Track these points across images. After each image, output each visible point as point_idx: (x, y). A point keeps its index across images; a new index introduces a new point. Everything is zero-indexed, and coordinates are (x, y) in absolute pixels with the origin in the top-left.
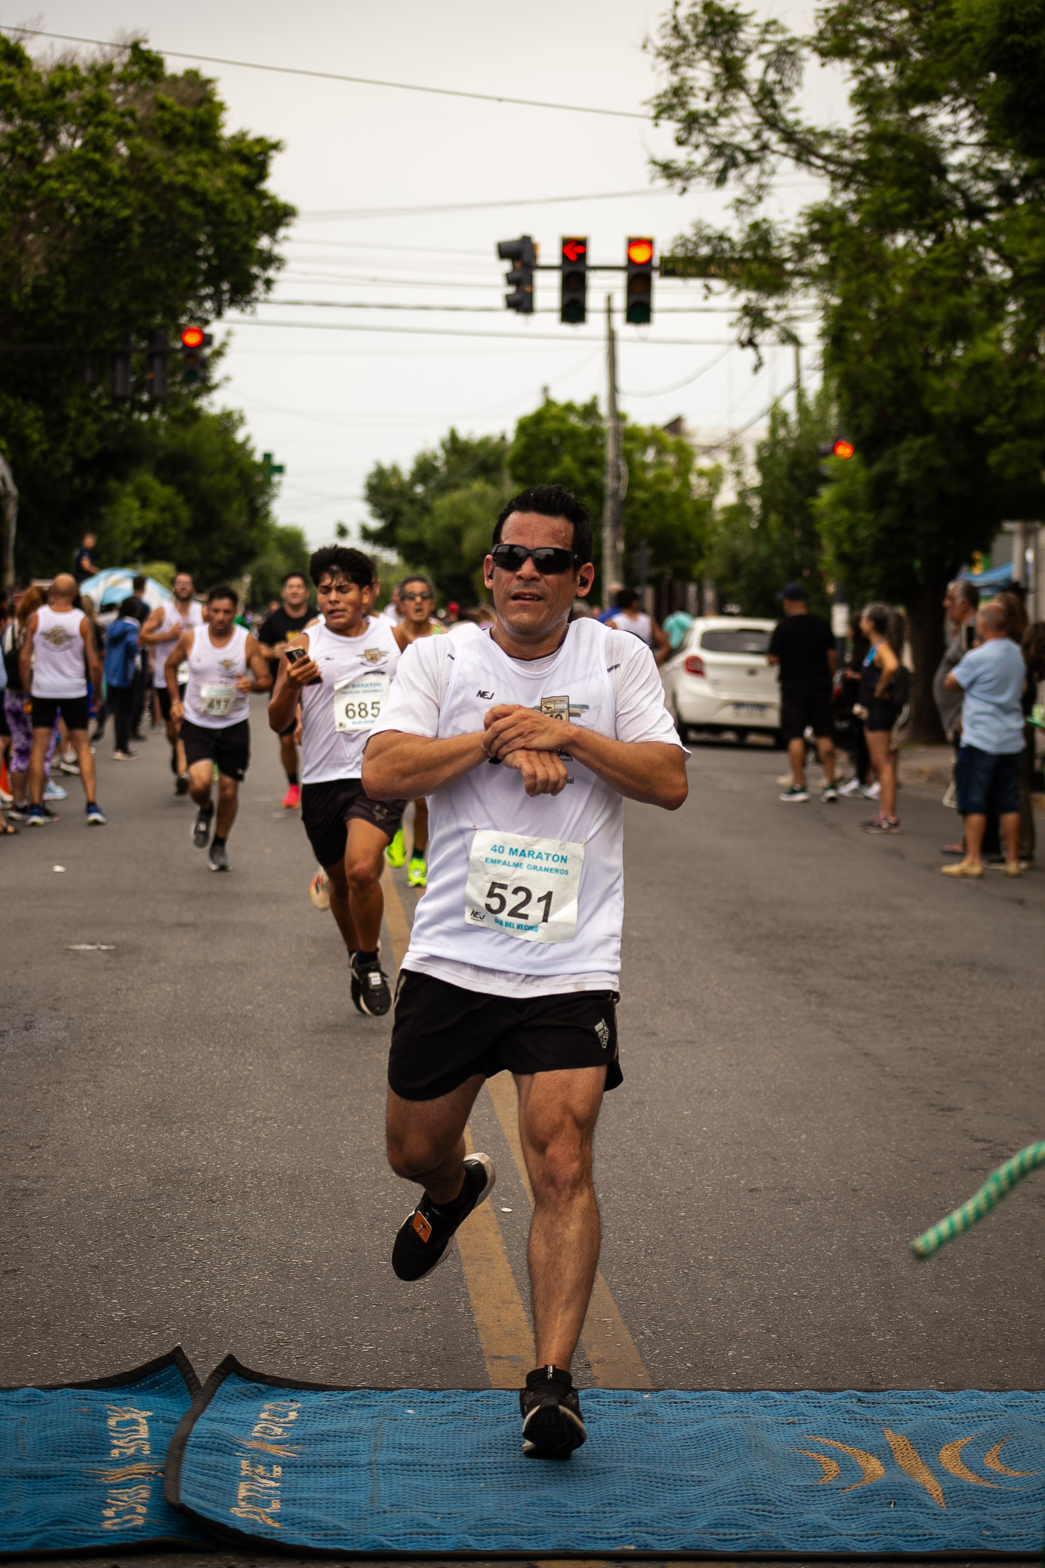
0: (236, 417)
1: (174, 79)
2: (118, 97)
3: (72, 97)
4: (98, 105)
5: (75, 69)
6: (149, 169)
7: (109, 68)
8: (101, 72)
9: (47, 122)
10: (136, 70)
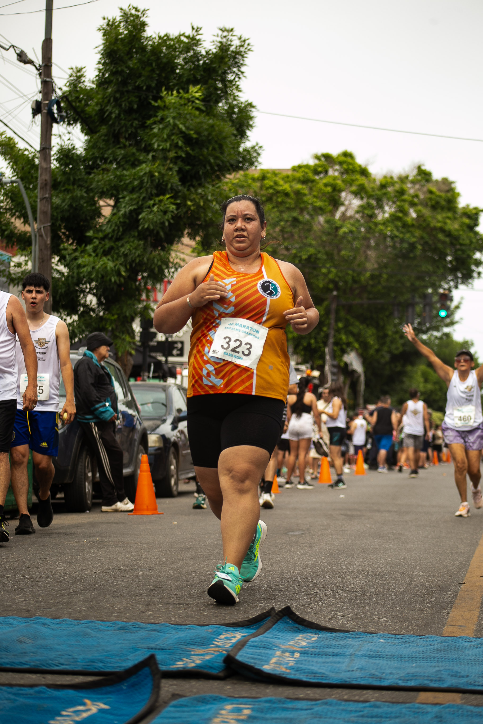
0: (470, 343)
1: (437, 181)
2: (411, 190)
3: (390, 189)
4: (402, 192)
5: (392, 178)
6: (425, 220)
7: (407, 177)
8: (403, 179)
9: (379, 200)
10: (419, 178)
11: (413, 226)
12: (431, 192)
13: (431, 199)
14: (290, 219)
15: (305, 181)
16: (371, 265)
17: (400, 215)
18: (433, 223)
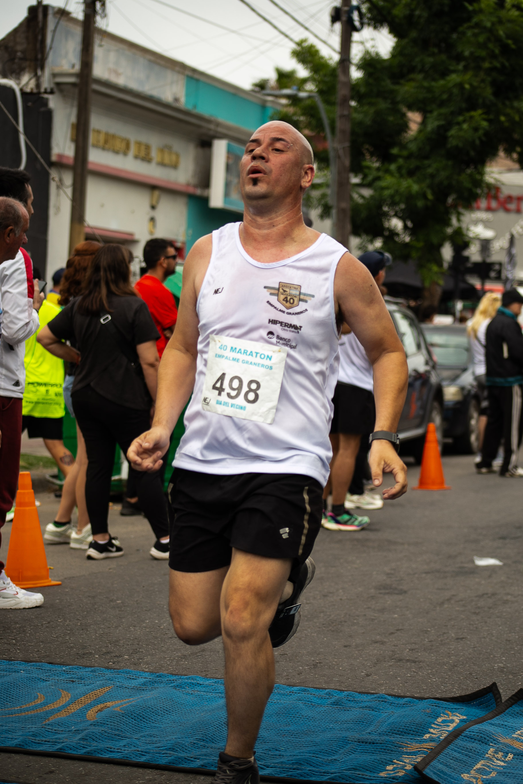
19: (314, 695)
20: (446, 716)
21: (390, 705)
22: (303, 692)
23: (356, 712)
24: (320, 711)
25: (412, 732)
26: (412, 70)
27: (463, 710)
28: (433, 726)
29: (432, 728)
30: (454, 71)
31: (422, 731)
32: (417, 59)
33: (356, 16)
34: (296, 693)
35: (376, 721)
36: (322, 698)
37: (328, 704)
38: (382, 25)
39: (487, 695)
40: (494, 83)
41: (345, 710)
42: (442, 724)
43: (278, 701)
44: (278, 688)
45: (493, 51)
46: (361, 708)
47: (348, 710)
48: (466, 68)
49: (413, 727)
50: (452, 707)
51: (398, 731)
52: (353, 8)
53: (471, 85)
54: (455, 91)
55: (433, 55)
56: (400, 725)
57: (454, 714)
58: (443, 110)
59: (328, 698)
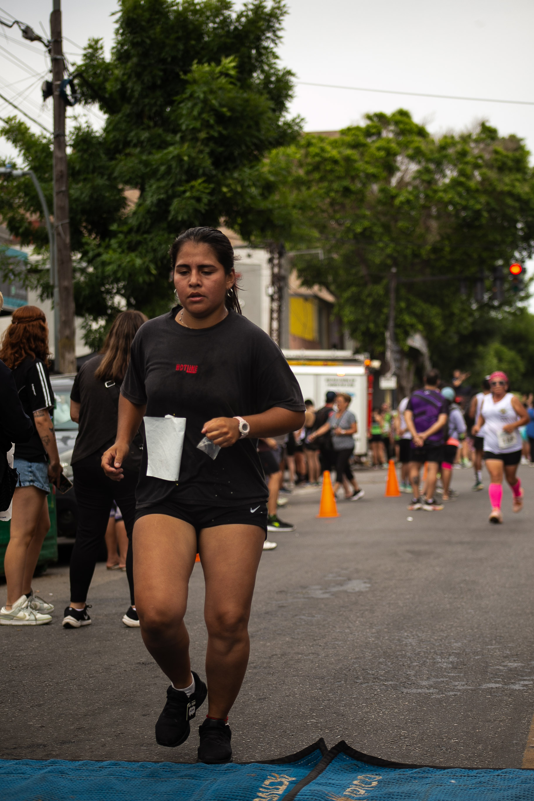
1: (503, 139)
2: (474, 149)
3: (451, 151)
4: (463, 154)
5: (452, 137)
6: (491, 184)
7: (469, 136)
8: (466, 138)
9: (439, 164)
10: (483, 136)
11: (477, 191)
12: (496, 152)
13: (496, 160)
14: (341, 189)
15: (356, 146)
16: (433, 238)
17: (462, 179)
18: (500, 187)
19: (127, 768)
20: (273, 778)
21: (211, 772)
22: (114, 767)
23: (175, 783)
24: (135, 784)
25: (239, 797)
26: (127, 144)
27: (291, 771)
28: (261, 789)
29: (260, 792)
30: (172, 144)
31: (250, 795)
32: (133, 134)
33: (68, 90)
34: (106, 768)
35: (199, 790)
36: (135, 771)
37: (143, 777)
38: (94, 101)
39: (314, 752)
40: (212, 154)
41: (162, 781)
42: (271, 787)
43: (88, 777)
44: (86, 765)
45: (208, 121)
46: (180, 777)
47: (166, 781)
48: (183, 139)
49: (239, 792)
50: (278, 769)
51: (224, 797)
52: (64, 83)
53: (189, 156)
54: (174, 164)
55: (149, 128)
56: (226, 791)
57: (282, 775)
58: (163, 183)
59: (142, 771)
